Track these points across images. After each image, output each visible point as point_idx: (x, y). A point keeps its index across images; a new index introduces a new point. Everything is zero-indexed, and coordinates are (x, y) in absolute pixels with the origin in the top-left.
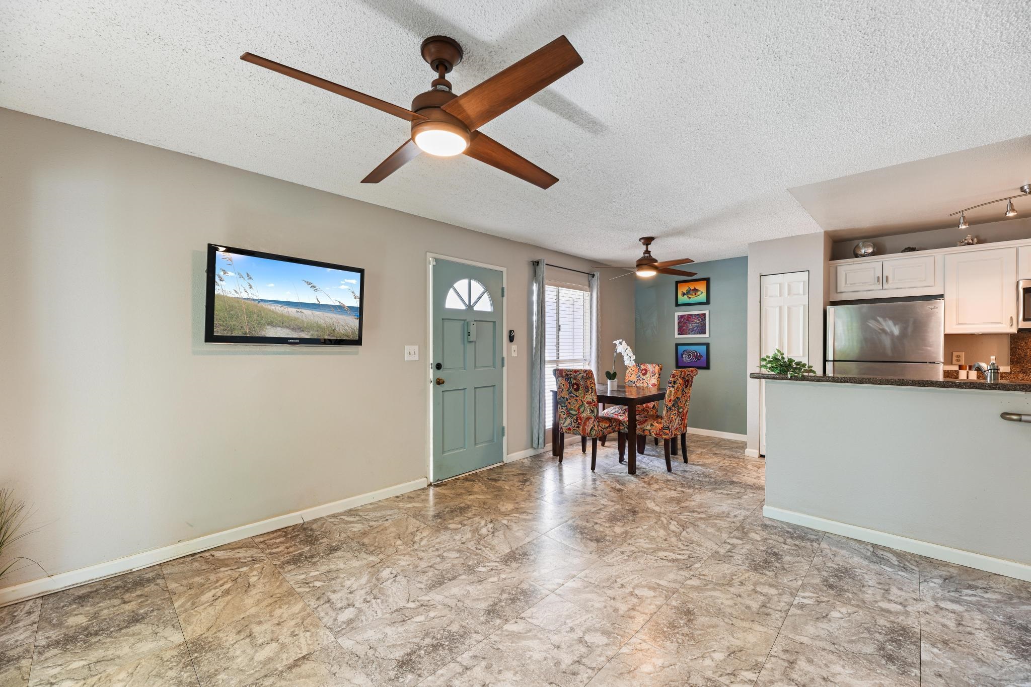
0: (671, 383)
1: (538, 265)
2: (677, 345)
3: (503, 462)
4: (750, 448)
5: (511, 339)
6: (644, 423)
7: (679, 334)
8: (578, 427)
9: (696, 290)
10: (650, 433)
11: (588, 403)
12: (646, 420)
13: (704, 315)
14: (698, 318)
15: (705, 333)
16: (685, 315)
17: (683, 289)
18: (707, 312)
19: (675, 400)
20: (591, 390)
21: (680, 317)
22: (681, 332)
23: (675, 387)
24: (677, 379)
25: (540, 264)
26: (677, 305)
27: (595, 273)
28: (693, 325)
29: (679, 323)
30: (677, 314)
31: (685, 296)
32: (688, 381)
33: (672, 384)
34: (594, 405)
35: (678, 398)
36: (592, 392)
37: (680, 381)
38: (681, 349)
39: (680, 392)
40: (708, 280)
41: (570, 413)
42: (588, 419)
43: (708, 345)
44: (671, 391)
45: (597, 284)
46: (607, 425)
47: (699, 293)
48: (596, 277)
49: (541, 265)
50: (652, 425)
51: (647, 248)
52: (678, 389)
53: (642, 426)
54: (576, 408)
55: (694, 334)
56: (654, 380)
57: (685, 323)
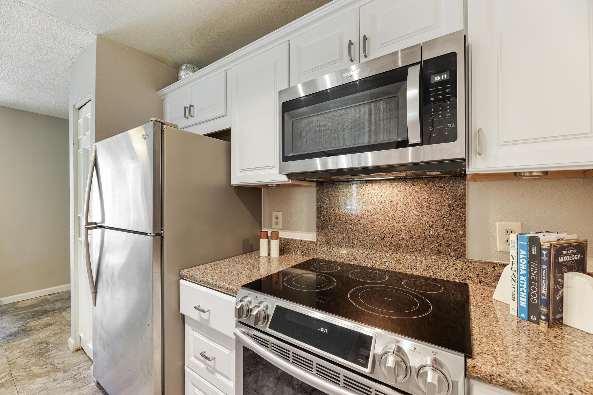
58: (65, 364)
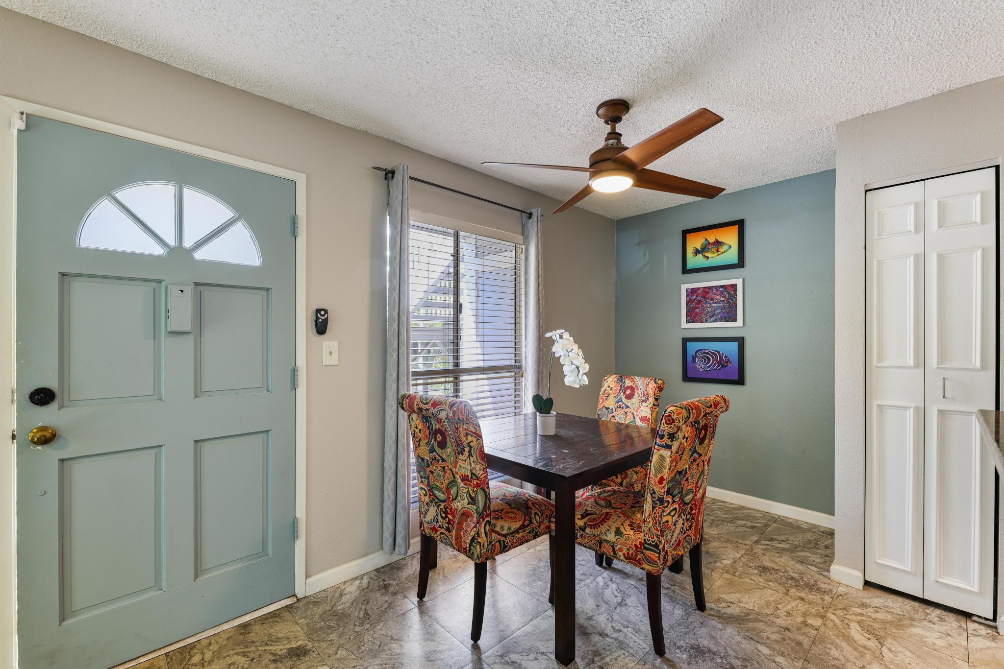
0: (662, 437)
1: (393, 177)
2: (685, 341)
3: (294, 595)
4: (840, 564)
5: (321, 327)
6: (602, 522)
7: (688, 322)
8: (448, 529)
9: (718, 243)
10: (614, 553)
11: (464, 479)
12: (607, 516)
13: (734, 287)
14: (722, 294)
15: (735, 319)
16: (699, 289)
17: (695, 242)
18: (739, 282)
19: (673, 479)
20: (467, 449)
21: (692, 292)
22: (692, 317)
23: (674, 449)
24: (679, 428)
25: (396, 175)
26: (685, 271)
27: (533, 211)
28: (715, 304)
29: (688, 302)
30: (684, 287)
31: (700, 256)
32: (705, 427)
33: (666, 440)
34: (478, 485)
35: (680, 473)
36: (470, 455)
37: (686, 430)
38: (692, 347)
39: (686, 457)
40: (740, 224)
41: (434, 495)
42: (466, 515)
43: (741, 341)
44: (662, 457)
45: (536, 229)
46: (515, 525)
47: (725, 248)
48: (534, 217)
49: (398, 176)
50: (618, 532)
51: (613, 128)
52: (681, 451)
53: (596, 532)
54: (444, 487)
55: (714, 321)
56: (645, 411)
57: (699, 302)
58: (898, 659)
